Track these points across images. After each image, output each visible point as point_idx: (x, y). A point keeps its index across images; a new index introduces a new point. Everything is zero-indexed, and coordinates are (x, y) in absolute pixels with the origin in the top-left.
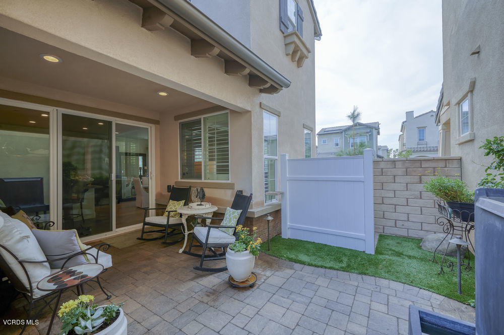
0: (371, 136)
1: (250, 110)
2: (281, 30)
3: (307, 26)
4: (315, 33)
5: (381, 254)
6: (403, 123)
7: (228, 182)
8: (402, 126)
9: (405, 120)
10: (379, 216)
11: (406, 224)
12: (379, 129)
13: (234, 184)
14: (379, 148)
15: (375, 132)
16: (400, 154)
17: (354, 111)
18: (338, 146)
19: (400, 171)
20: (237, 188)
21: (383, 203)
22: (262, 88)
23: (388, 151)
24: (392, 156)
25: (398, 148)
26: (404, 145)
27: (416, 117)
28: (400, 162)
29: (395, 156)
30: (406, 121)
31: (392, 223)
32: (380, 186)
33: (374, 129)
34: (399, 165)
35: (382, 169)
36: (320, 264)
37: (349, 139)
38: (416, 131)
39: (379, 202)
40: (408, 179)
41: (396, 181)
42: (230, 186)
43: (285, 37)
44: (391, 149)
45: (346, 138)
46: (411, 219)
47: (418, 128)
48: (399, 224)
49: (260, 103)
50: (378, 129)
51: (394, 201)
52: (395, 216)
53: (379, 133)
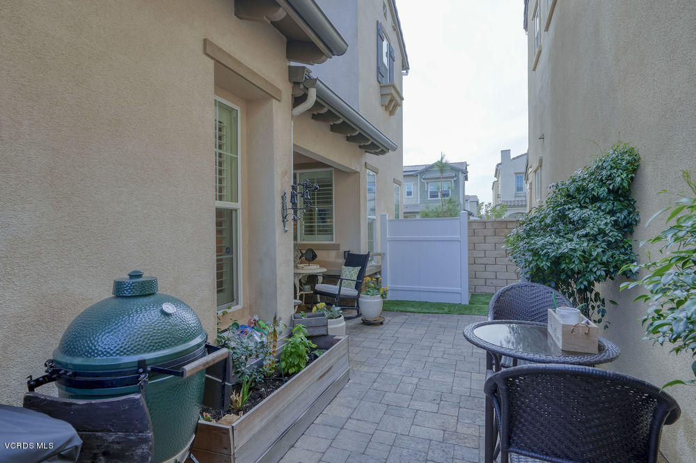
0: (457, 182)
1: (358, 170)
2: (378, 81)
3: (398, 63)
4: (403, 66)
5: (473, 304)
6: (498, 165)
7: (331, 242)
8: (497, 170)
9: (500, 162)
10: (473, 276)
11: (495, 282)
12: (467, 172)
13: (339, 245)
14: (466, 199)
15: (461, 176)
16: (493, 210)
17: (442, 159)
18: (411, 195)
19: (489, 232)
20: (343, 248)
21: (475, 263)
22: (362, 144)
23: (478, 205)
24: (483, 212)
25: (491, 201)
26: (497, 196)
27: (514, 159)
28: (490, 223)
29: (487, 212)
30: (500, 164)
31: (482, 282)
32: (473, 247)
33: (460, 174)
34: (489, 226)
35: (474, 230)
36: (427, 311)
37: (426, 186)
38: (514, 178)
39: (473, 262)
40: (496, 239)
41: (486, 241)
42: (336, 247)
43: (381, 87)
44: (482, 203)
45: (422, 184)
46: (499, 277)
47: (516, 174)
48: (489, 282)
49: (366, 163)
50: (465, 172)
51: (485, 261)
52: (485, 275)
53: (466, 178)
